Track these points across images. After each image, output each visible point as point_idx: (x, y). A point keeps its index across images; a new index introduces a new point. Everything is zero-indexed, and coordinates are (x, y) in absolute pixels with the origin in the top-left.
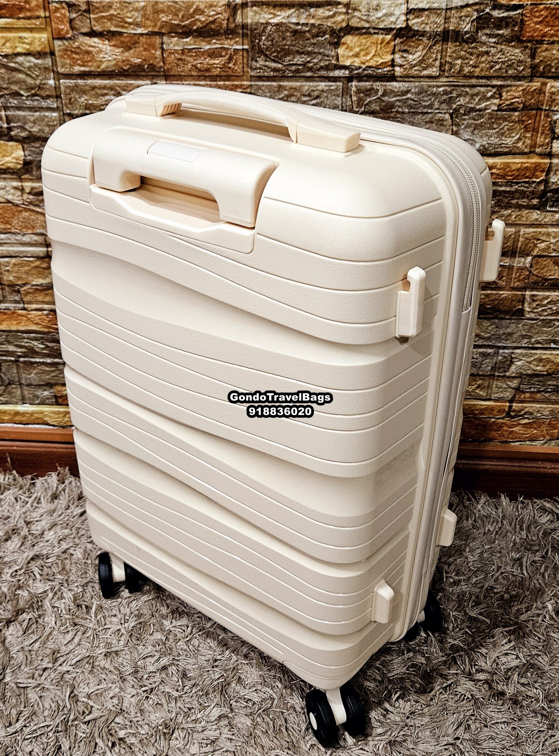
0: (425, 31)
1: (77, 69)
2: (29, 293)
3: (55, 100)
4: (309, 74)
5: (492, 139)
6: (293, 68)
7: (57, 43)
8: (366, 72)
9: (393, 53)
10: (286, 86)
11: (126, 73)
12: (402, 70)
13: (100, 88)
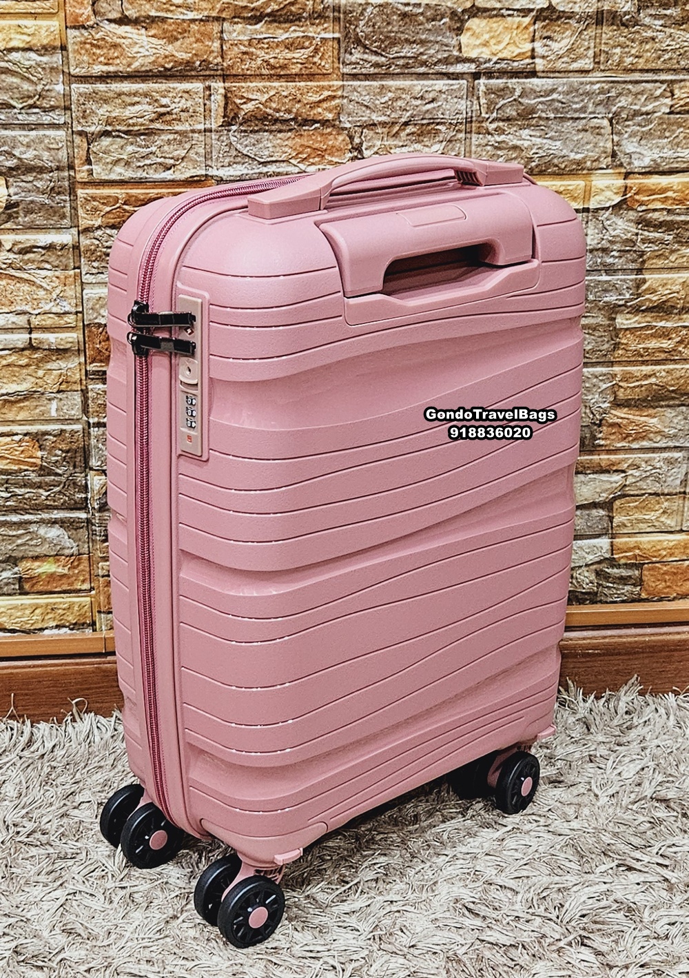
0: (573, 12)
1: (98, 69)
3: (62, 113)
4: (423, 70)
5: (665, 150)
6: (401, 62)
7: (72, 33)
8: (498, 66)
9: (533, 41)
10: (391, 87)
11: (169, 73)
12: (545, 62)
13: (129, 95)
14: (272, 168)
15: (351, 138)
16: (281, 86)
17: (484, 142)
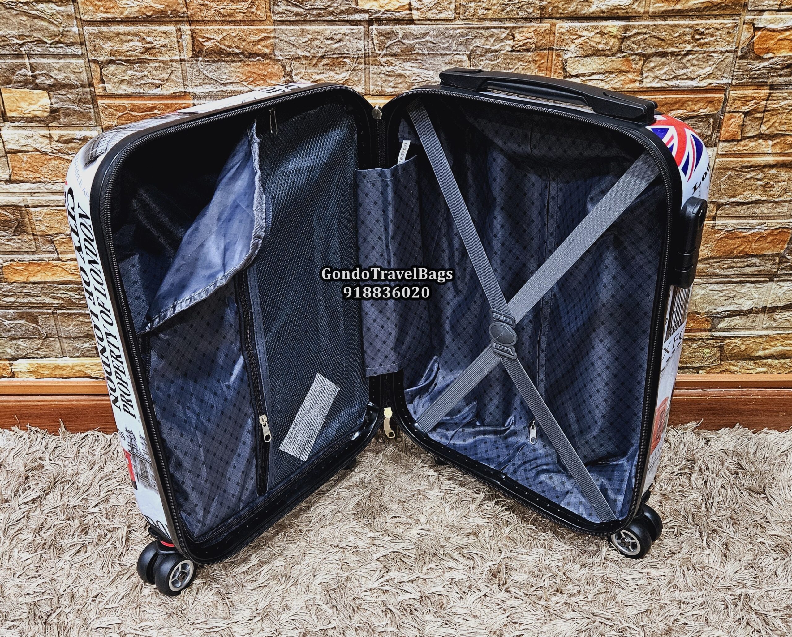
1: (100, 16)
2: (63, 242)
3: (80, 47)
4: (330, 18)
6: (315, 12)
8: (385, 16)
10: (309, 30)
11: (150, 19)
12: (419, 13)
13: (124, 34)
14: (230, 88)
15: (284, 67)
16: (231, 29)
17: (379, 71)
